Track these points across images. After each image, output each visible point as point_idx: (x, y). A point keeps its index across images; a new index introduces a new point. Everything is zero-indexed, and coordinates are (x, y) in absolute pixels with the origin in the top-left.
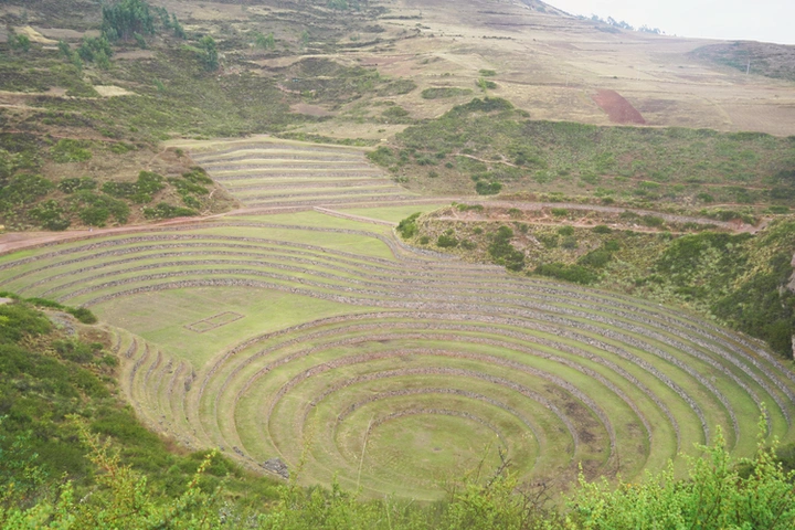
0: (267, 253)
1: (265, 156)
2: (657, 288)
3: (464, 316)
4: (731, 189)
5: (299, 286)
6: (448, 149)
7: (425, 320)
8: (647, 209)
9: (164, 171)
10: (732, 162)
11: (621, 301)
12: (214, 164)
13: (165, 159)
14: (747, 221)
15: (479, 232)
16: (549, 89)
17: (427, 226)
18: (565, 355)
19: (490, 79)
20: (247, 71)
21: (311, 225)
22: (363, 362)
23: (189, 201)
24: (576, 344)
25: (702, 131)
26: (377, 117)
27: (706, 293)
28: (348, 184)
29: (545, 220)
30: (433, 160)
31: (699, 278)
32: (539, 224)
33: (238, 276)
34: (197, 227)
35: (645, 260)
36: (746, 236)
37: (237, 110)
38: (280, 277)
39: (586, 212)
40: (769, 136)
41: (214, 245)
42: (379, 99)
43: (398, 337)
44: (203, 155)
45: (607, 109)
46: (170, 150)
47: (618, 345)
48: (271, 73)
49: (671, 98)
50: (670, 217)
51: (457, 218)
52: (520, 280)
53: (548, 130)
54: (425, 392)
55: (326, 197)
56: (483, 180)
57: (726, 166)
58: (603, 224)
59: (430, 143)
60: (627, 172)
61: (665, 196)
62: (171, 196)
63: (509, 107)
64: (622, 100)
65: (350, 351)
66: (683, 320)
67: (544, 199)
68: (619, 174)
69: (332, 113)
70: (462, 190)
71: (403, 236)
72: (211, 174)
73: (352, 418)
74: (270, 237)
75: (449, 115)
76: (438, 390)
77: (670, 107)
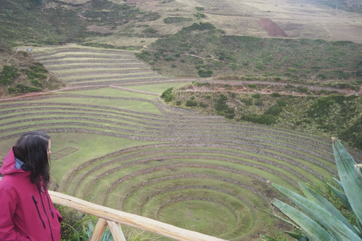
0: (86, 112)
1: (77, 56)
2: (308, 126)
3: (203, 145)
4: (335, 71)
5: (107, 131)
6: (182, 51)
7: (182, 148)
8: (299, 83)
9: (18, 65)
10: (335, 57)
11: (289, 133)
12: (47, 61)
13: (16, 58)
14: (353, 89)
15: (209, 97)
16: (234, 17)
17: (179, 95)
18: (261, 164)
19: (201, 12)
20: (59, 6)
21: (109, 96)
22: (150, 172)
23: (36, 83)
24: (266, 158)
25: (318, 41)
26: (139, 33)
27: (335, 128)
28: (127, 72)
29: (244, 90)
30: (173, 58)
31: (330, 120)
32: (241, 92)
33: (70, 126)
34: (42, 98)
35: (300, 111)
36: (354, 97)
37: (55, 29)
38: (96, 126)
39: (266, 86)
40: (353, 43)
41: (53, 108)
42: (139, 23)
43: (168, 158)
44: (40, 56)
45: (266, 29)
46: (19, 52)
47: (290, 157)
48: (74, 8)
49: (300, 23)
50: (312, 87)
51: (196, 90)
52: (233, 123)
53: (235, 41)
54: (186, 188)
55: (115, 79)
56: (202, 69)
57: (332, 59)
58: (276, 92)
59: (171, 48)
60: (279, 63)
61: (301, 76)
62: (24, 80)
63: (214, 28)
64: (274, 24)
65: (143, 167)
66: (324, 143)
67: (243, 79)
68: (276, 64)
69: (112, 31)
70: (191, 74)
71: (166, 101)
72: (46, 67)
73: (148, 205)
74: (87, 103)
75: (180, 32)
76: (193, 187)
77: (300, 27)
